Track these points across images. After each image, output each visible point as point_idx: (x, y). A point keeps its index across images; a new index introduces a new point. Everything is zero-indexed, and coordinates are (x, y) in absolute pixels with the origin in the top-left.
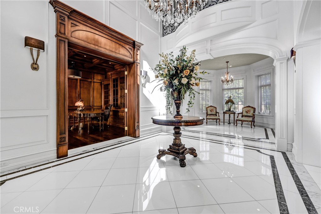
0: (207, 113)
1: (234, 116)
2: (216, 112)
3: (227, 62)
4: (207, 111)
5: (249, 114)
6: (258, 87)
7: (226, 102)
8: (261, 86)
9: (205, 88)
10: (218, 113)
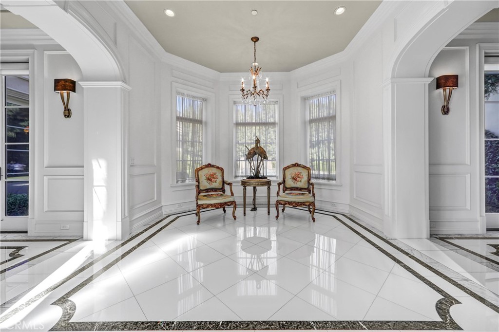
0: (198, 186)
1: (269, 189)
2: (224, 182)
3: (255, 39)
4: (198, 181)
5: (299, 185)
6: (305, 123)
7: (249, 153)
8: (311, 121)
9: (191, 117)
10: (230, 184)
